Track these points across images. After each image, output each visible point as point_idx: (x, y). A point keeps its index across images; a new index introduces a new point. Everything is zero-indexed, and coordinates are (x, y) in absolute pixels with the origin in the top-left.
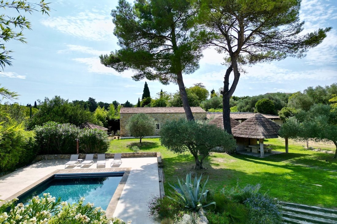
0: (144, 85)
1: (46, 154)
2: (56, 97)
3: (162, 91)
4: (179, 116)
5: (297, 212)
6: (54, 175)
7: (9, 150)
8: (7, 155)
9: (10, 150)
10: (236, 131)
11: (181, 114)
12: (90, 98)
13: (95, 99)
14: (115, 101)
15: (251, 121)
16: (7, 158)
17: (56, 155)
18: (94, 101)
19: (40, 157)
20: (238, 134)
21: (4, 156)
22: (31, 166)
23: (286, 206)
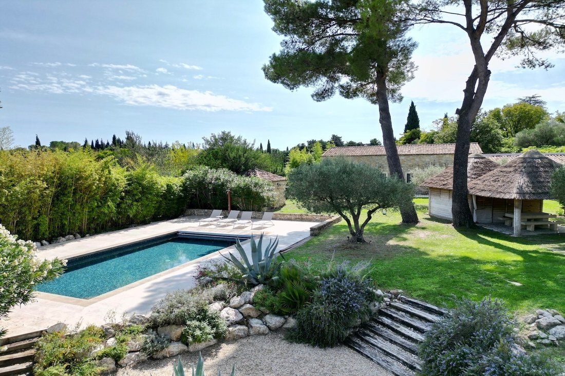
0: (409, 108)
1: (197, 207)
2: (223, 133)
3: (446, 116)
4: (423, 160)
5: (413, 315)
6: (178, 232)
7: (137, 197)
8: (135, 203)
9: (140, 198)
10: (477, 184)
11: (428, 156)
12: (334, 136)
13: (341, 138)
14: (375, 139)
15: (510, 166)
16: (135, 208)
17: (206, 210)
18: (340, 140)
19: (190, 211)
20: (477, 191)
21: (132, 204)
22: (171, 221)
23: (407, 304)
